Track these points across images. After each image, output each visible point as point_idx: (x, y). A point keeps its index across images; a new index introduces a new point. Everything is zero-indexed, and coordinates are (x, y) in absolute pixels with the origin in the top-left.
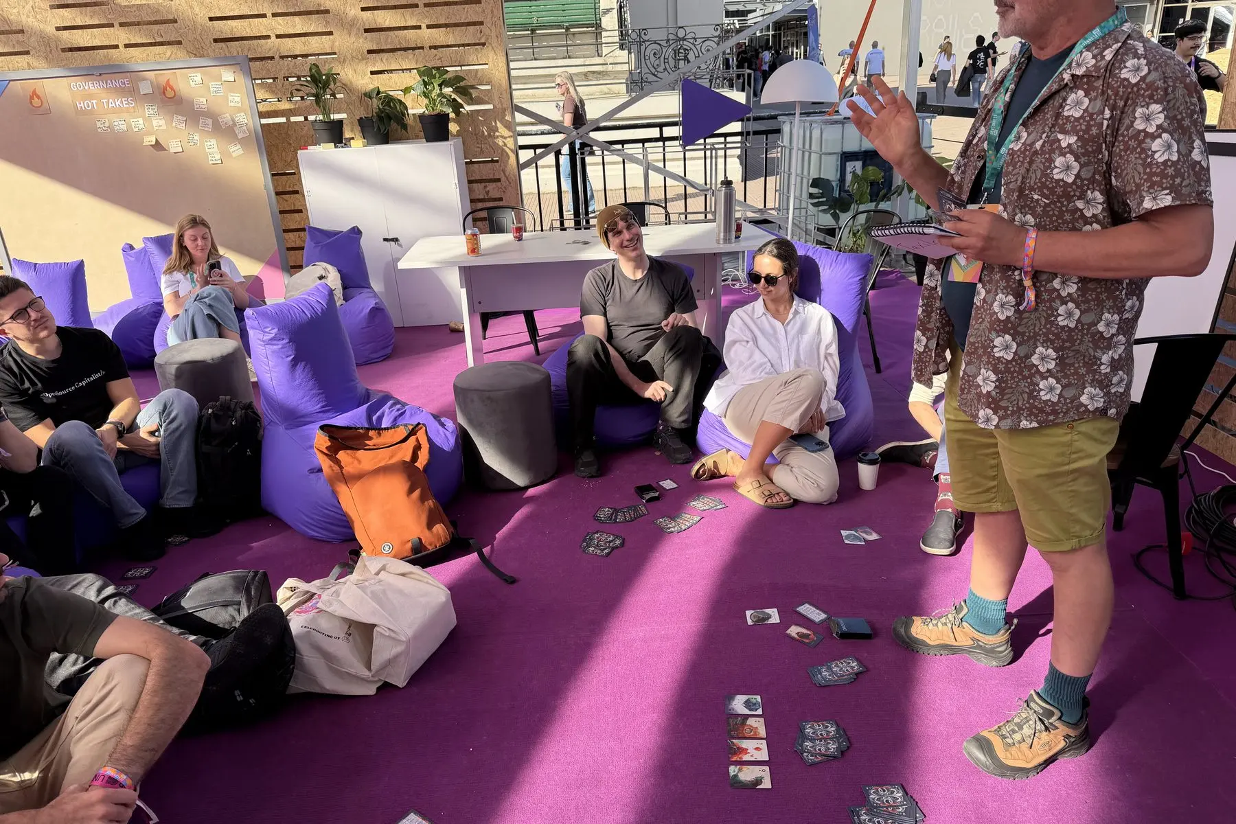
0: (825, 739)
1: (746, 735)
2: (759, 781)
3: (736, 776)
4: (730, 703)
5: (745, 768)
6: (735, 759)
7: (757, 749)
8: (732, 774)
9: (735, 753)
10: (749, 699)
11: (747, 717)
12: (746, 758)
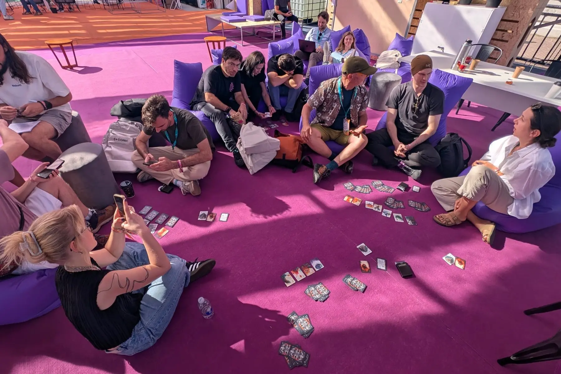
0: (319, 292)
1: (304, 271)
2: (288, 282)
3: (286, 275)
4: (314, 260)
5: (290, 276)
6: (292, 272)
7: (301, 276)
8: (286, 274)
9: (294, 271)
10: (320, 264)
11: (312, 267)
12: (295, 275)
